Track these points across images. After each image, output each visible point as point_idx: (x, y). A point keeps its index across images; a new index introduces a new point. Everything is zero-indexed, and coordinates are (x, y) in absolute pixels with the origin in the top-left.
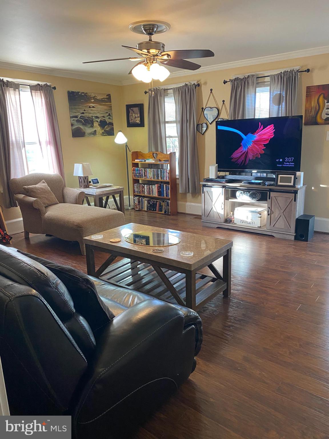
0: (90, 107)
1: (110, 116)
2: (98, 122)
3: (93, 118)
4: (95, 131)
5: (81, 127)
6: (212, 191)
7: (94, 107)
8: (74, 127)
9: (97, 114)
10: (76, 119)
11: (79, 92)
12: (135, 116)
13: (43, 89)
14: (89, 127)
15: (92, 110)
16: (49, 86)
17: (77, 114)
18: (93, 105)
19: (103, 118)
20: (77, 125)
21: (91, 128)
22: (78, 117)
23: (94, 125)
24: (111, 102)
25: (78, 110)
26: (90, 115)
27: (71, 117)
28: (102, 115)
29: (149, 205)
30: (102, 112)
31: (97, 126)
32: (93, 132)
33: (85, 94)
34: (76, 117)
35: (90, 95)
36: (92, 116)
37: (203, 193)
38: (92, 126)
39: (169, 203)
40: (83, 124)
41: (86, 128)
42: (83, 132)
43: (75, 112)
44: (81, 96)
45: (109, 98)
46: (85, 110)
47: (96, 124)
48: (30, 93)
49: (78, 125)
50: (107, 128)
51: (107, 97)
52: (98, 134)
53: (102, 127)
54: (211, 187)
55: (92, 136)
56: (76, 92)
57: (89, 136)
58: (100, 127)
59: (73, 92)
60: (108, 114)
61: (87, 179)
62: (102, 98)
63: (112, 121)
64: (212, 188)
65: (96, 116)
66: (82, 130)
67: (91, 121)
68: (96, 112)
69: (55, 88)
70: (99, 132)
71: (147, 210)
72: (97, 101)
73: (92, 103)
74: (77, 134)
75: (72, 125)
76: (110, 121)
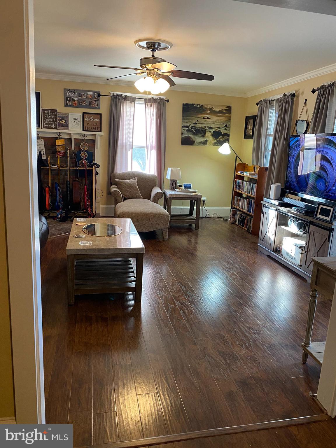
0: (204, 118)
1: (227, 127)
2: (211, 132)
3: (206, 128)
4: (207, 141)
5: (191, 136)
6: (269, 213)
7: (209, 118)
8: (183, 136)
9: (211, 125)
10: (187, 129)
11: (194, 104)
12: (250, 127)
13: (156, 102)
14: (200, 137)
15: (206, 121)
16: (162, 99)
17: (189, 124)
18: (208, 116)
19: (217, 129)
20: (186, 134)
21: (202, 138)
22: (189, 127)
23: (206, 135)
24: (230, 113)
25: (190, 120)
26: (203, 126)
27: (183, 127)
28: (218, 126)
29: (240, 219)
30: (217, 123)
31: (209, 136)
32: (203, 142)
33: (200, 106)
34: (187, 127)
35: (206, 107)
36: (205, 127)
37: (262, 214)
38: (204, 136)
39: (252, 221)
40: (194, 134)
41: (196, 137)
42: (193, 141)
43: (187, 122)
44: (196, 107)
45: (229, 109)
46: (198, 121)
47: (208, 134)
48: (144, 105)
49: (188, 134)
50: (221, 139)
51: (227, 109)
52: (209, 144)
53: (215, 137)
54: (269, 208)
55: (202, 145)
56: (190, 104)
57: (198, 145)
58: (212, 138)
59: (187, 105)
60: (224, 125)
61: (175, 183)
62: (220, 109)
63: (229, 132)
64: (269, 210)
65: (210, 126)
66: (192, 139)
67: (203, 131)
68: (210, 123)
69: (168, 101)
70: (211, 142)
71: (238, 224)
72: (213, 112)
73: (207, 114)
74: (187, 142)
75: (182, 134)
76: (226, 132)
